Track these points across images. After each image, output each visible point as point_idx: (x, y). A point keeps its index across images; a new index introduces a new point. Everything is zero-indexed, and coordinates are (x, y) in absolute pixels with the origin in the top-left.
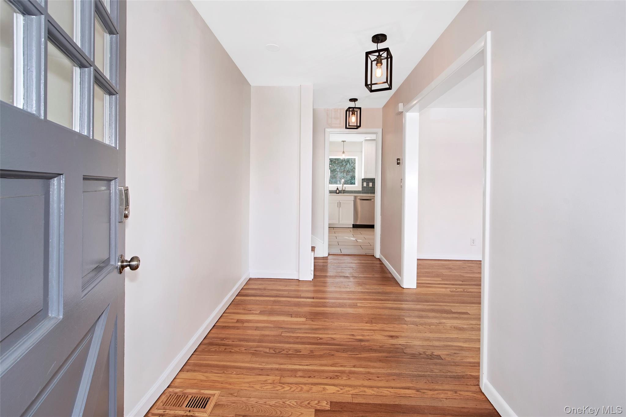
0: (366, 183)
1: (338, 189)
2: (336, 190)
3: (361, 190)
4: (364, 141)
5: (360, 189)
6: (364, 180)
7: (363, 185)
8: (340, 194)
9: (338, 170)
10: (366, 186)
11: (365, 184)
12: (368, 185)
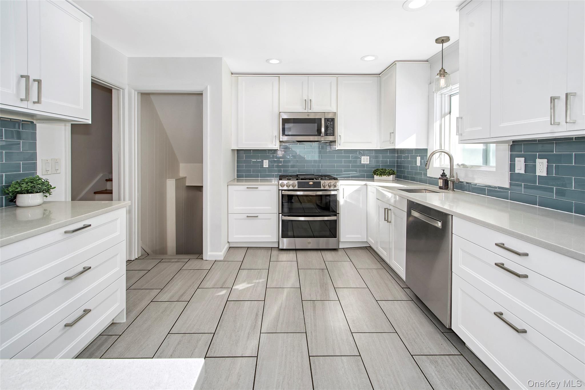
0: (524, 159)
5: (506, 183)
7: (512, 167)
11: (520, 166)
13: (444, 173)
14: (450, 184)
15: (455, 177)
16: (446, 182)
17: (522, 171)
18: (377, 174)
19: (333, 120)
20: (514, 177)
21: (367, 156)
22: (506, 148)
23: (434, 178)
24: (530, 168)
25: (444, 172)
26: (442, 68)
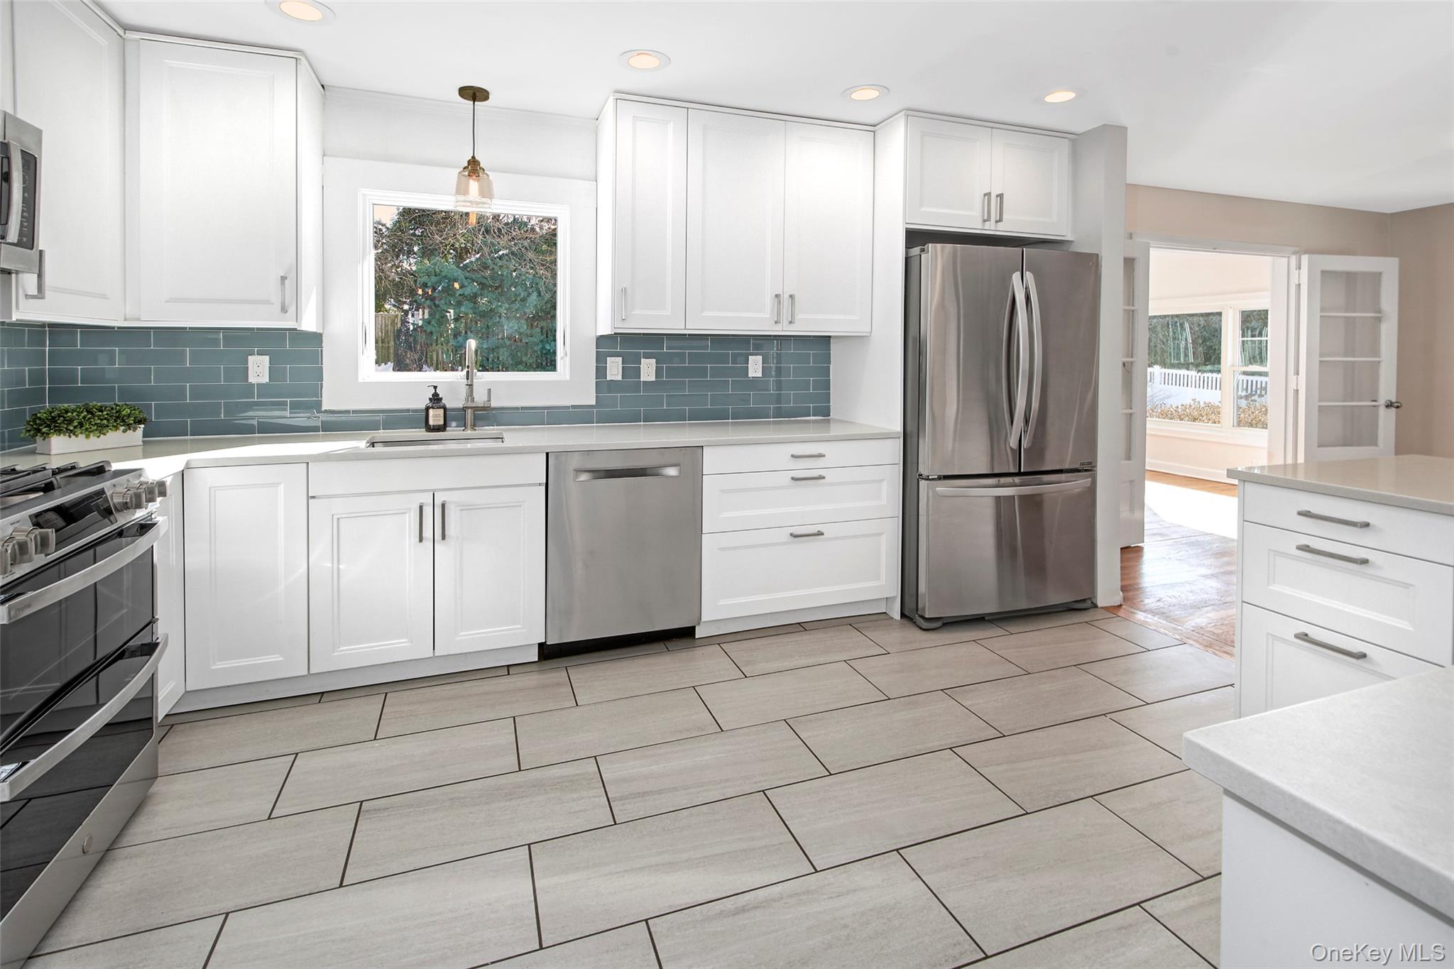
0: (620, 359)
1: (436, 399)
2: (423, 407)
3: (594, 403)
4: (611, 100)
5: (588, 397)
6: (607, 345)
7: (601, 371)
8: (453, 430)
9: (503, 311)
10: (619, 378)
11: (615, 369)
12: (631, 370)
13: (435, 395)
20: (603, 386)
25: (436, 390)
26: (473, 157)
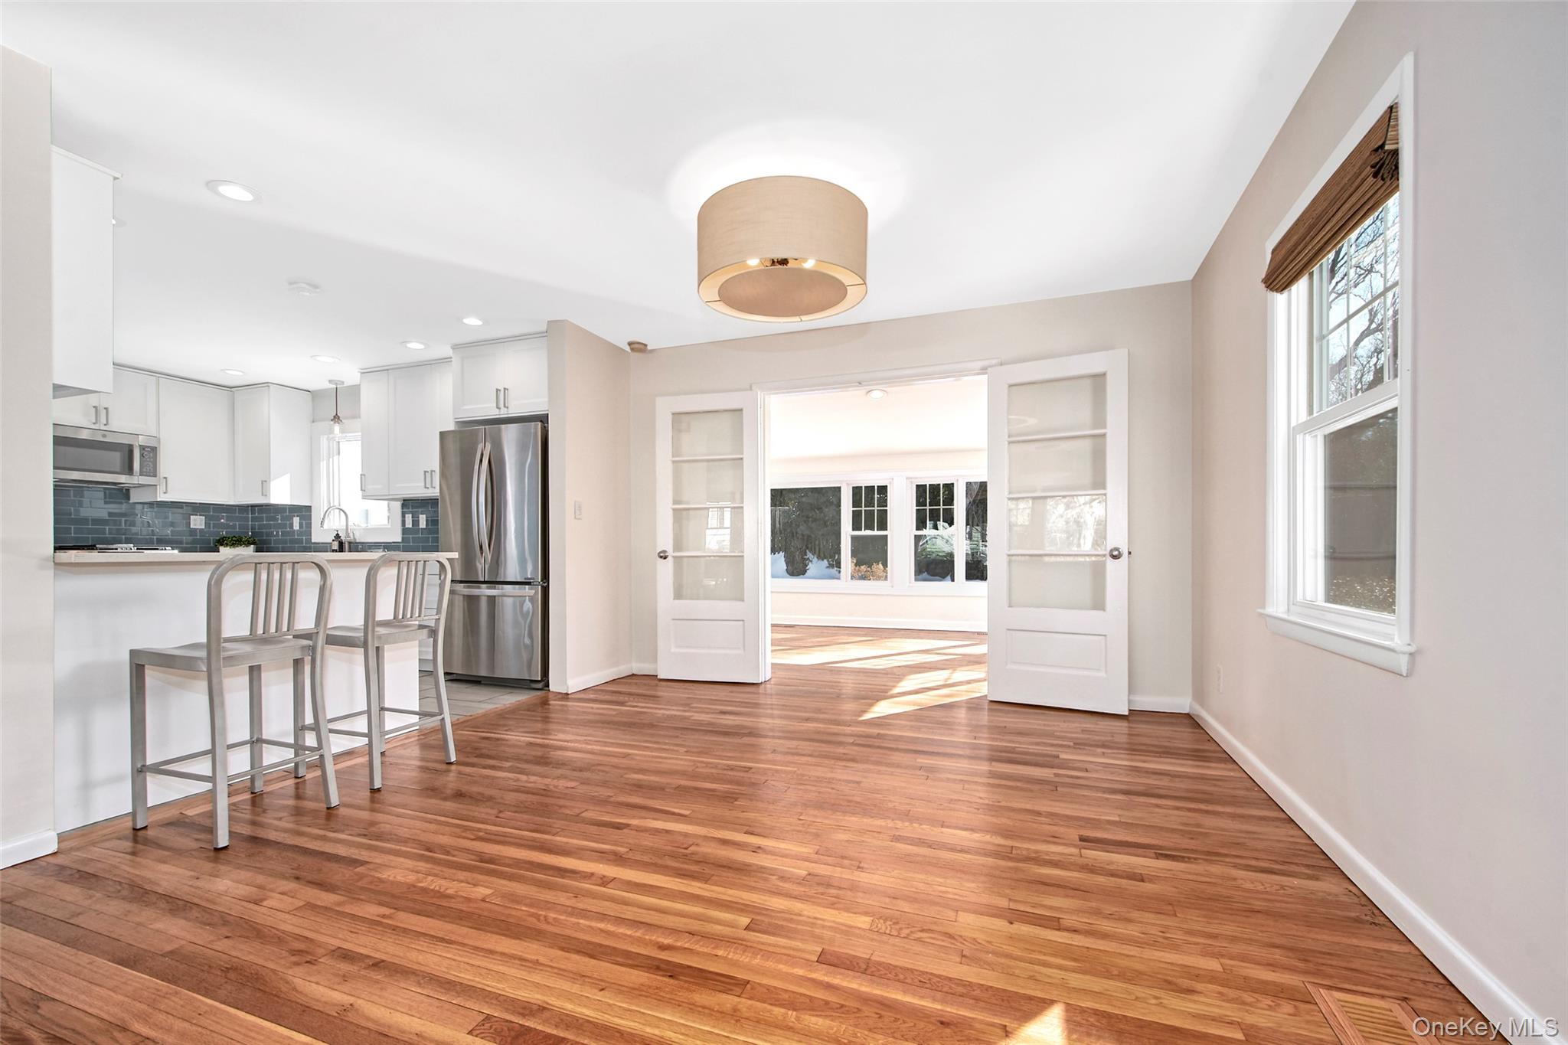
0: (411, 515)
7: (404, 522)
11: (409, 521)
13: (338, 534)
14: (347, 546)
15: (352, 537)
16: (341, 544)
17: (411, 526)
18: (227, 545)
19: (154, 450)
20: (405, 531)
21: (200, 515)
22: (398, 504)
23: (322, 543)
24: (416, 522)
25: (337, 532)
26: (337, 414)
